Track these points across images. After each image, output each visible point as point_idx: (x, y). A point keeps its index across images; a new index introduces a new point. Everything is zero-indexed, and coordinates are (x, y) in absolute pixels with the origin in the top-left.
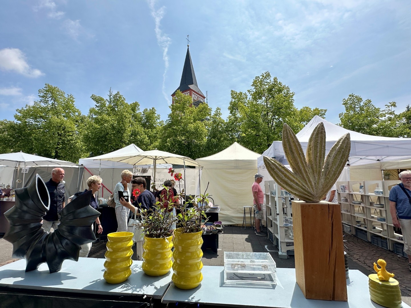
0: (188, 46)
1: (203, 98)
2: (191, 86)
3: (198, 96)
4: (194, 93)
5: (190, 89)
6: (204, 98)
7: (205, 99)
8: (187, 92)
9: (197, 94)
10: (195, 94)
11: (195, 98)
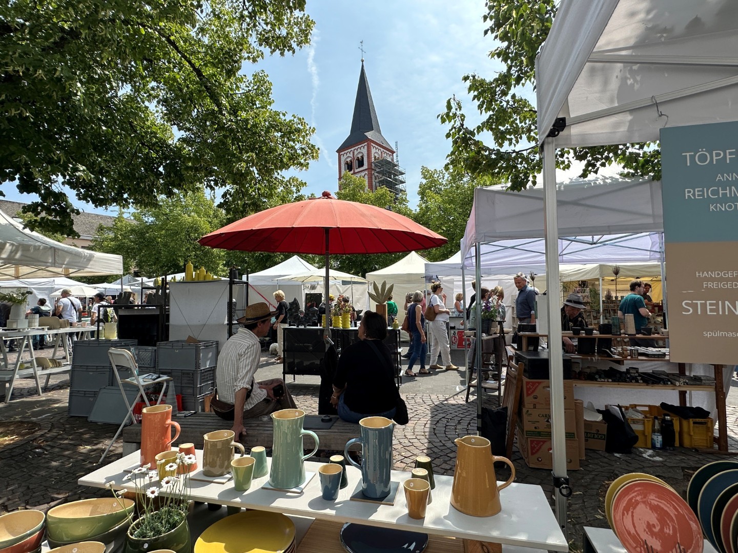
0: (363, 61)
1: (390, 153)
2: (369, 135)
3: (382, 150)
4: (374, 145)
5: (367, 139)
6: (393, 152)
7: (395, 155)
8: (363, 145)
9: (379, 148)
10: (377, 147)
11: (376, 155)
